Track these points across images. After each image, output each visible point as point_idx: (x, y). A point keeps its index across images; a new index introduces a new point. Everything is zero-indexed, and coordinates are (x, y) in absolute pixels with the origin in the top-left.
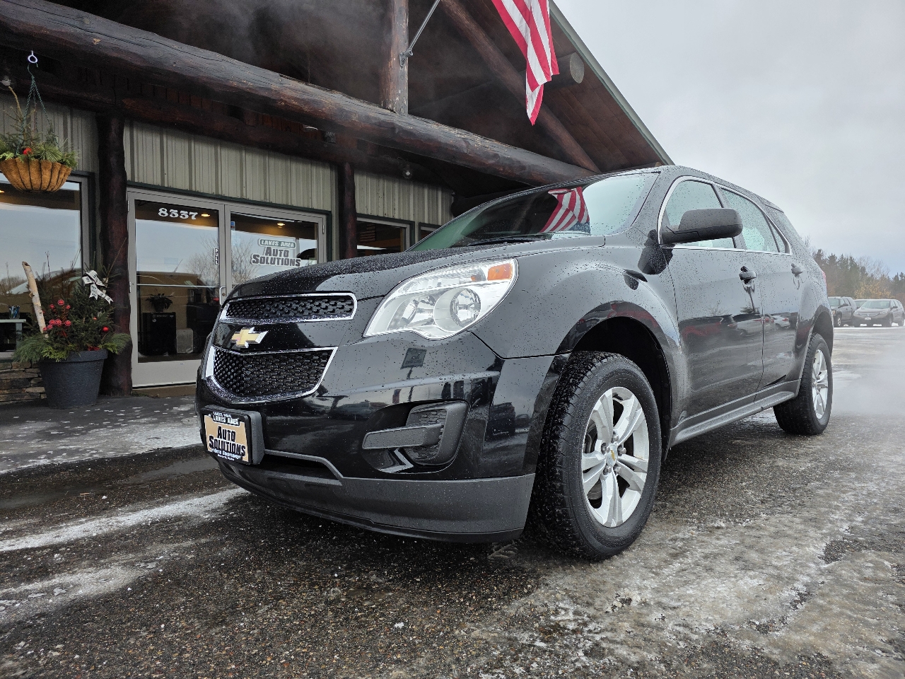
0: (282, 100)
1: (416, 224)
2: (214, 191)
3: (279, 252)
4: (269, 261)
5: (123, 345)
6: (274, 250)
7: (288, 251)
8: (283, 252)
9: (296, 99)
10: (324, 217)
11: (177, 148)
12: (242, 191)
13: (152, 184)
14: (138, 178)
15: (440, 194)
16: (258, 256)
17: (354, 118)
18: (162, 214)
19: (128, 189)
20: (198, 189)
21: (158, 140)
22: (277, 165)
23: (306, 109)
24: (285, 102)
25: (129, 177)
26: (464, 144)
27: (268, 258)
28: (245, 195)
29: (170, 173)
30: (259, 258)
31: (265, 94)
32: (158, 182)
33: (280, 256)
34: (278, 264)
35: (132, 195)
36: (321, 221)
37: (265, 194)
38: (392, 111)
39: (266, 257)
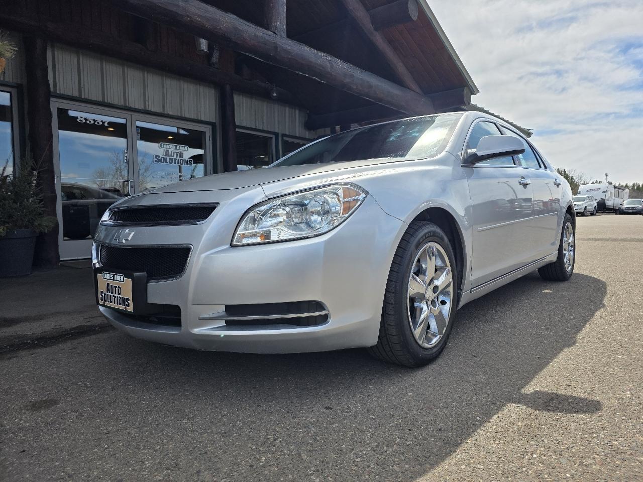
0: (188, 16)
1: (280, 135)
2: (123, 104)
3: (175, 154)
4: (168, 161)
5: (52, 225)
6: (171, 152)
7: (182, 153)
8: (179, 154)
9: (199, 16)
10: (210, 127)
11: (91, 65)
12: (145, 104)
13: (71, 95)
14: (60, 90)
15: (297, 112)
16: (159, 157)
17: (245, 36)
18: (80, 120)
19: (52, 99)
20: (109, 101)
21: (76, 59)
22: (172, 85)
23: (207, 25)
24: (191, 17)
25: (52, 89)
26: (328, 64)
27: (166, 159)
28: (147, 107)
29: (86, 88)
30: (160, 158)
31: (174, 9)
32: (76, 94)
33: (177, 157)
34: (175, 163)
35: (55, 105)
36: (207, 130)
37: (164, 107)
38: (274, 33)
39: (165, 157)
